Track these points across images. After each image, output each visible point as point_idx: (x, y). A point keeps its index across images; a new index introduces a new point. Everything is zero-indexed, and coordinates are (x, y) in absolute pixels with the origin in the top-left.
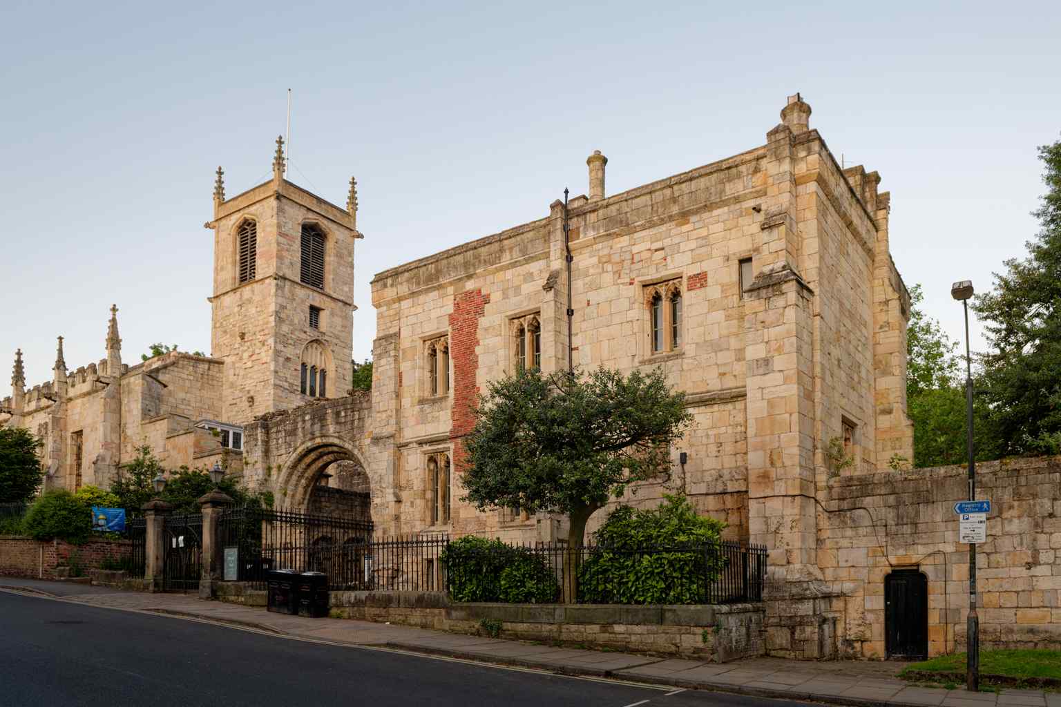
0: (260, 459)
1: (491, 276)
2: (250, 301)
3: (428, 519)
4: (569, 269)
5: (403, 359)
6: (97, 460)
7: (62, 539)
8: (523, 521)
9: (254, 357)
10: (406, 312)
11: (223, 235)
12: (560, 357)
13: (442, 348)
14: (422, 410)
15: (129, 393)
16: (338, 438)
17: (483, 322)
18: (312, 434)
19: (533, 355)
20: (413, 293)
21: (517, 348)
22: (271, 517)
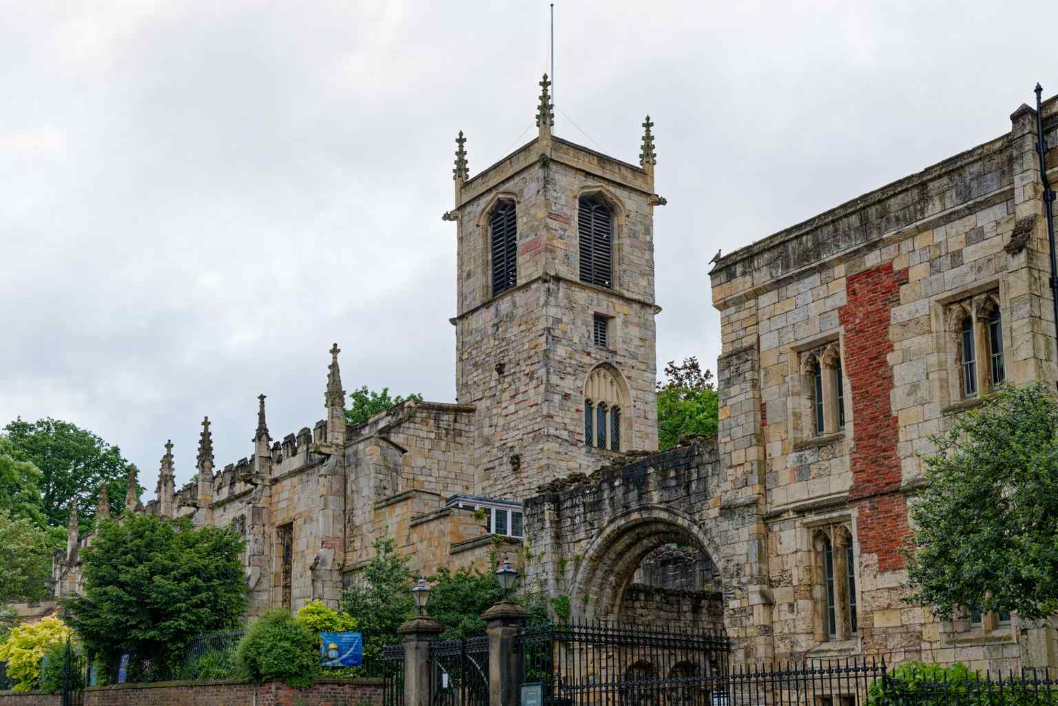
0: (549, 548)
1: (910, 241)
2: (510, 317)
3: (819, 631)
4: (1049, 214)
5: (766, 383)
6: (316, 564)
7: (283, 682)
8: (988, 632)
9: (520, 397)
10: (767, 312)
11: (470, 227)
12: (1042, 356)
13: (829, 361)
14: (800, 459)
15: (356, 466)
16: (666, 510)
17: (898, 314)
18: (626, 506)
19: (988, 357)
20: (778, 282)
21: (959, 350)
22: (566, 636)
